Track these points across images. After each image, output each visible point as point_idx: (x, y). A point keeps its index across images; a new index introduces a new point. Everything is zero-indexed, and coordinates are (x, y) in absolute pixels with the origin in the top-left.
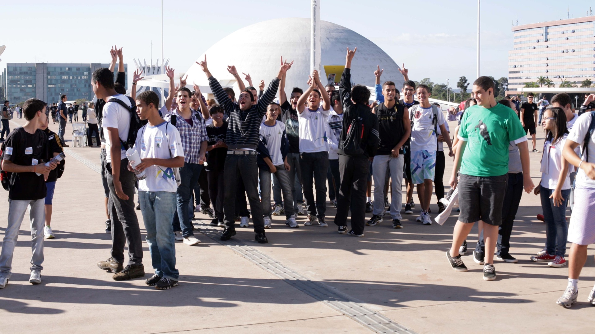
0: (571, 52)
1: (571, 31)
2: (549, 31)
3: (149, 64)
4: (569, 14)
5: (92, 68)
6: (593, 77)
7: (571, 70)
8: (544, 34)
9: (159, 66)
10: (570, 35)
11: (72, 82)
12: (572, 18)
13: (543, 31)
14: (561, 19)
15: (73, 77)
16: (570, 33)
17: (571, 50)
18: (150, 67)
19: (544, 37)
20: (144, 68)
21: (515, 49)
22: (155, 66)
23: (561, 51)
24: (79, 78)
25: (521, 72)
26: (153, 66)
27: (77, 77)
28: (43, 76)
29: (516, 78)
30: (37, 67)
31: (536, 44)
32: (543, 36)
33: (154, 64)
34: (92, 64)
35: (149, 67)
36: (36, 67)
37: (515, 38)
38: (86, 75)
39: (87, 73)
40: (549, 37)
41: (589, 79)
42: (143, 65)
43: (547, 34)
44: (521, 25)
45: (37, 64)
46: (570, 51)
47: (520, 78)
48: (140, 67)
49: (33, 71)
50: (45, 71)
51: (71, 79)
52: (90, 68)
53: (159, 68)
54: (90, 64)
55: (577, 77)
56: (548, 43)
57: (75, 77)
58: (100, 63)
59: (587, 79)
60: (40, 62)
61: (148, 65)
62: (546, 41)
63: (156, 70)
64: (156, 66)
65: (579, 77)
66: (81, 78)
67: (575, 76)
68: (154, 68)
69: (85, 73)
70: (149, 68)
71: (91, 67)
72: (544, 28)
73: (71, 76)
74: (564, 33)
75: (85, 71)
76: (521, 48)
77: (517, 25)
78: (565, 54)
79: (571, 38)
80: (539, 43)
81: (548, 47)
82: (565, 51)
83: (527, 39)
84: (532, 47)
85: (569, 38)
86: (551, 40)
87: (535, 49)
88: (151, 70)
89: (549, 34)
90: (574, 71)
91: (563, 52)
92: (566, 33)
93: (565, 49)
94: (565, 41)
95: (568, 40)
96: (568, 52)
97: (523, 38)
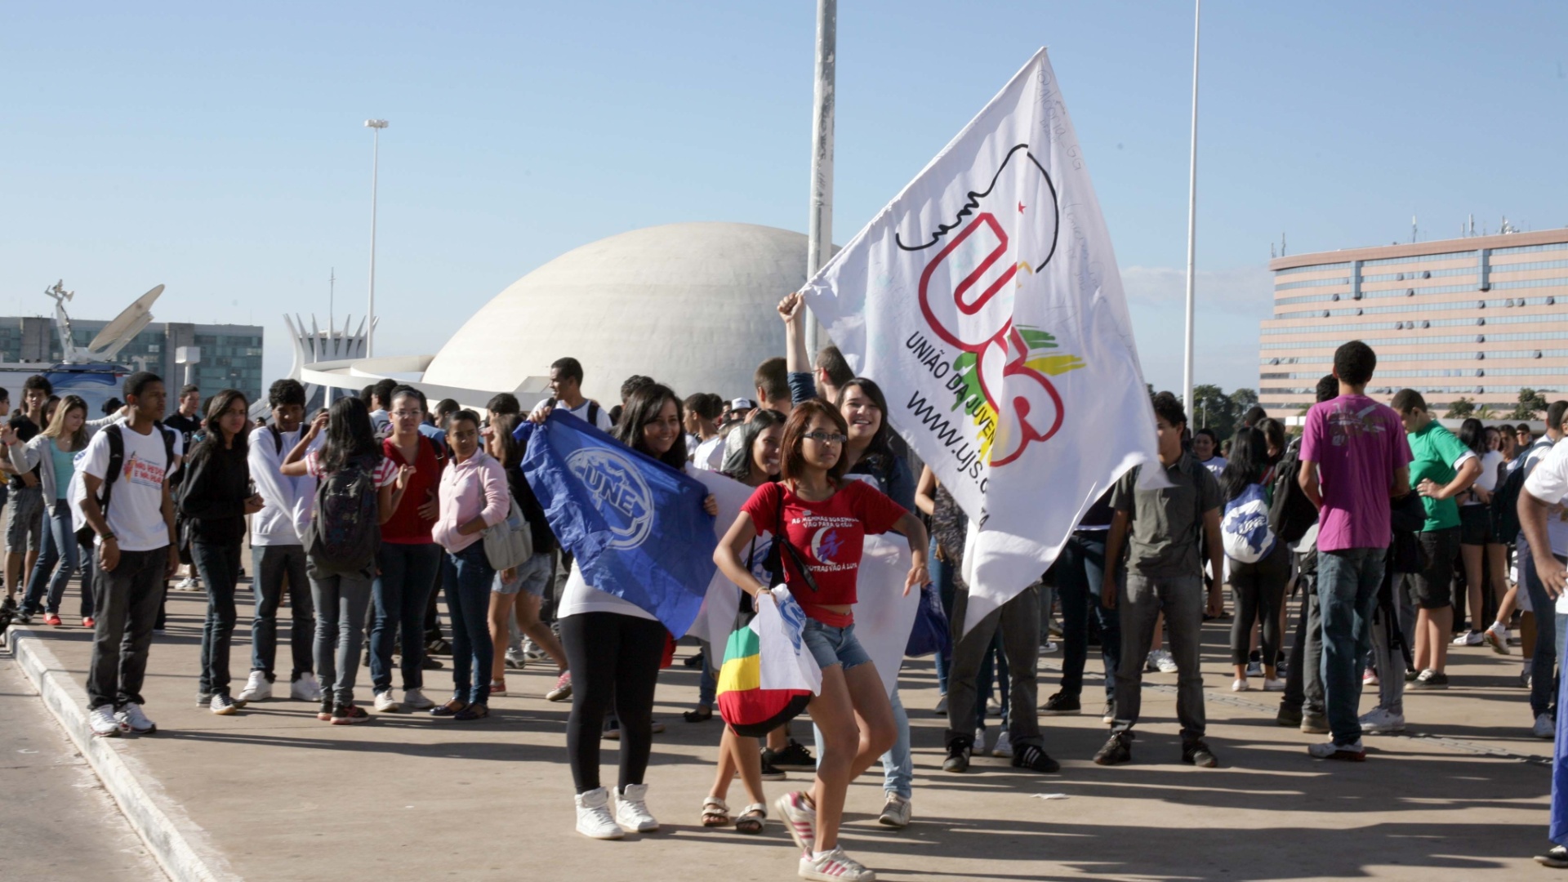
0: (1419, 329)
1: (1421, 274)
2: (1364, 271)
3: (325, 330)
4: (1416, 230)
5: (170, 335)
6: (1475, 392)
7: (1420, 373)
8: (1353, 280)
9: (351, 334)
10: (1418, 283)
12: (1427, 239)
13: (1349, 271)
14: (1395, 243)
16: (1418, 278)
17: (1421, 323)
18: (329, 336)
19: (1351, 288)
20: (311, 340)
21: (1276, 315)
22: (339, 334)
23: (1394, 324)
25: (1291, 376)
26: (335, 334)
27: (130, 359)
28: (41, 351)
29: (1280, 391)
30: (24, 327)
31: (1331, 306)
32: (1349, 285)
33: (339, 328)
34: (171, 325)
35: (323, 336)
36: (22, 328)
37: (1279, 287)
38: (155, 354)
39: (157, 347)
40: (1364, 287)
41: (1468, 397)
42: (310, 331)
43: (1359, 279)
44: (1294, 254)
45: (27, 320)
46: (1419, 324)
47: (1289, 391)
48: (301, 337)
49: (13, 339)
50: (46, 339)
53: (350, 341)
54: (163, 325)
55: (1433, 392)
56: (1362, 303)
58: (192, 322)
59: (1463, 399)
60: (33, 315)
61: (321, 332)
62: (1358, 298)
63: (343, 345)
64: (342, 335)
65: (1440, 392)
67: (1430, 389)
68: (337, 340)
69: (151, 348)
70: (324, 340)
71: (167, 332)
72: (1353, 264)
74: (1402, 279)
75: (152, 344)
76: (1292, 315)
77: (1283, 255)
78: (1404, 331)
79: (1421, 292)
80: (1339, 302)
81: (1361, 313)
82: (1405, 324)
83: (1309, 291)
84: (1322, 313)
85: (1416, 292)
86: (1369, 295)
87: (1329, 318)
88: (330, 346)
89: (1365, 279)
90: (1427, 376)
91: (1401, 327)
92: (1408, 279)
93: (1404, 320)
94: (1406, 300)
95: (1414, 297)
96: (1412, 327)
97: (1299, 288)
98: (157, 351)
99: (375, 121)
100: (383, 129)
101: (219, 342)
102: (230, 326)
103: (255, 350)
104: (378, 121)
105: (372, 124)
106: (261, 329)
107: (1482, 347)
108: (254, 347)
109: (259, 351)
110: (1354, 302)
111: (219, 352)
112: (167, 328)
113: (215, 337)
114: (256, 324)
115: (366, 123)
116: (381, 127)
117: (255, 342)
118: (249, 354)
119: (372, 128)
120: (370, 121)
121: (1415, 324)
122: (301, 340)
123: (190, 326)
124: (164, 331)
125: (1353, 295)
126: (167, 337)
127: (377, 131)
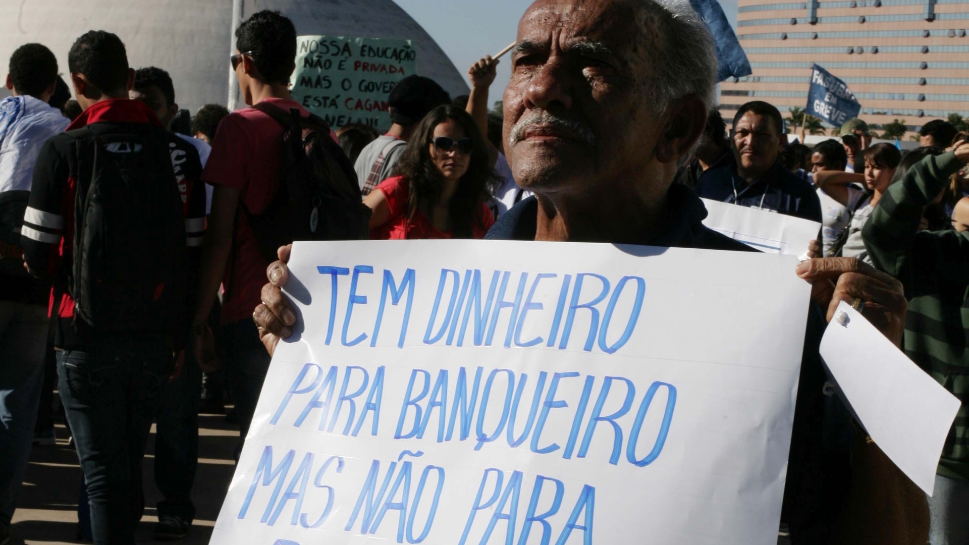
0: (868, 55)
1: (873, 3)
6: (916, 116)
7: (867, 96)
8: (810, 6)
10: (870, 11)
16: (870, 6)
17: (870, 49)
19: (808, 13)
23: (846, 49)
25: (750, 94)
31: (789, 29)
32: (806, 10)
40: (820, 13)
43: (816, 5)
46: (868, 50)
55: (879, 113)
56: (817, 28)
62: (814, 23)
65: (885, 114)
67: (875, 111)
74: (856, 6)
78: (855, 56)
79: (872, 19)
80: (797, 26)
81: (816, 37)
82: (855, 49)
83: (770, 14)
84: (780, 35)
85: (867, 19)
86: (824, 20)
87: (787, 41)
89: (822, 5)
90: (874, 99)
91: (852, 52)
92: (861, 7)
93: (855, 45)
94: (858, 26)
95: (865, 24)
96: (862, 52)
97: (760, 11)
107: (924, 74)
110: (810, 26)
121: (865, 49)
125: (810, 20)
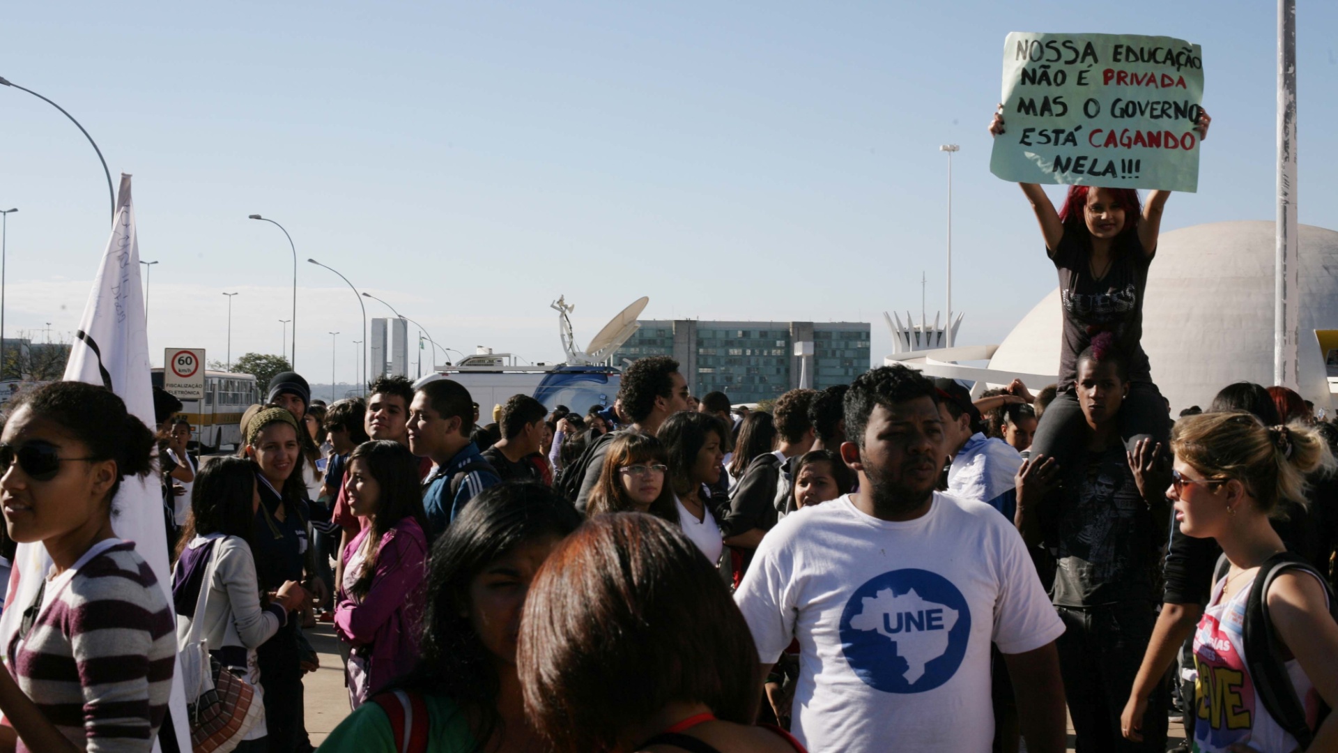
3: (918, 325)
5: (793, 333)
9: (941, 328)
11: (749, 362)
15: (753, 352)
18: (922, 330)
20: (907, 334)
22: (931, 328)
24: (765, 353)
26: (927, 328)
27: (761, 352)
28: (689, 348)
30: (676, 328)
33: (931, 323)
34: (794, 323)
35: (917, 331)
36: (674, 330)
38: (780, 348)
39: (783, 342)
42: (906, 325)
45: (677, 322)
48: (898, 331)
49: (667, 338)
50: (693, 338)
51: (749, 356)
52: (788, 332)
53: (940, 334)
54: (787, 324)
57: (757, 352)
58: (812, 321)
60: (683, 318)
61: (915, 326)
63: (934, 338)
64: (933, 329)
66: (769, 353)
68: (929, 333)
69: (778, 343)
70: (917, 333)
71: (791, 330)
73: (748, 348)
75: (779, 340)
88: (923, 339)
98: (783, 345)
99: (949, 146)
100: (955, 152)
101: (834, 336)
102: (843, 324)
103: (864, 343)
104: (951, 146)
105: (945, 149)
106: (868, 325)
108: (864, 340)
109: (867, 343)
111: (834, 345)
112: (791, 326)
113: (831, 333)
114: (865, 321)
115: (941, 148)
116: (954, 151)
117: (864, 336)
118: (860, 346)
119: (946, 152)
120: (944, 147)
122: (898, 333)
123: (810, 324)
124: (789, 329)
126: (791, 334)
127: (950, 155)
